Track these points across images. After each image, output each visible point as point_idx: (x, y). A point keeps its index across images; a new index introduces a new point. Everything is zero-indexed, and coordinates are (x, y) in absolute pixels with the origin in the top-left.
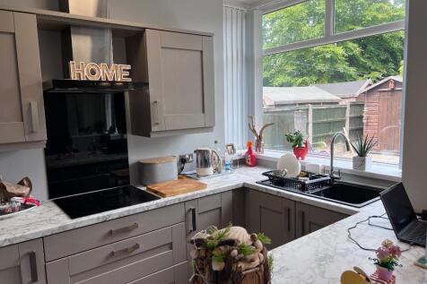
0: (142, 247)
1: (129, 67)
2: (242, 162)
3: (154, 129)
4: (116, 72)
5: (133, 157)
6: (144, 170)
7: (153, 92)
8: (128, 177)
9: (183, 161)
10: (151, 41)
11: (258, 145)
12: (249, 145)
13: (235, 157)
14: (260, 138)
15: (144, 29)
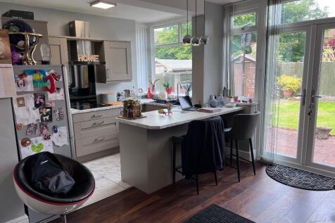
0: (105, 123)
1: (98, 56)
2: (146, 97)
3: (107, 80)
4: (94, 59)
5: (98, 92)
6: (103, 97)
7: (107, 66)
8: (96, 101)
9: (119, 95)
10: (106, 45)
11: (153, 89)
12: (149, 89)
13: (143, 94)
14: (154, 86)
15: (103, 41)
